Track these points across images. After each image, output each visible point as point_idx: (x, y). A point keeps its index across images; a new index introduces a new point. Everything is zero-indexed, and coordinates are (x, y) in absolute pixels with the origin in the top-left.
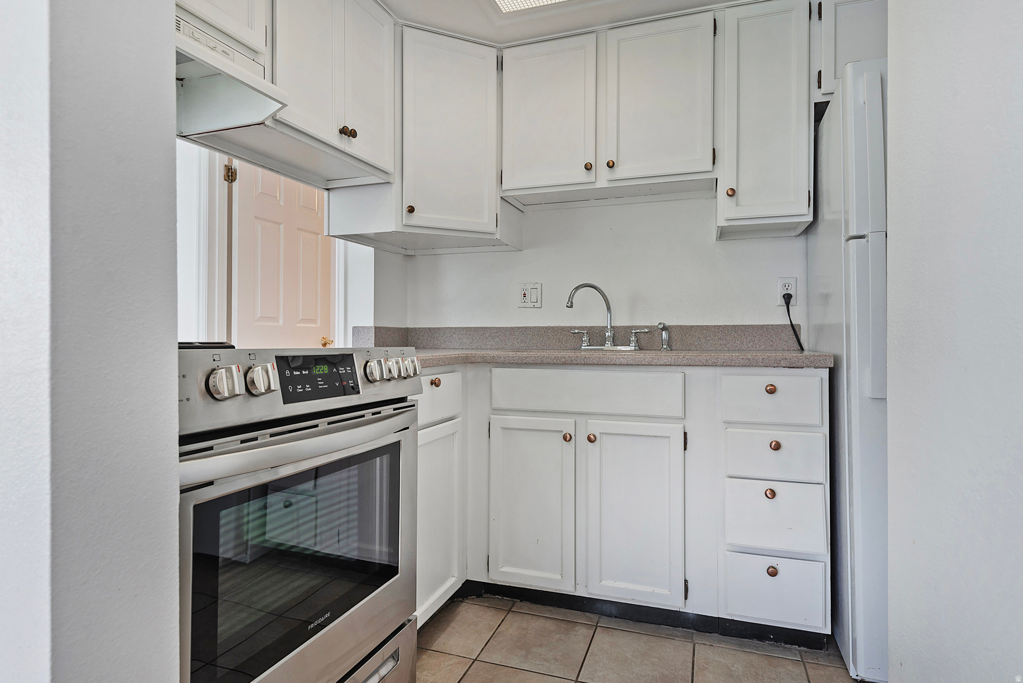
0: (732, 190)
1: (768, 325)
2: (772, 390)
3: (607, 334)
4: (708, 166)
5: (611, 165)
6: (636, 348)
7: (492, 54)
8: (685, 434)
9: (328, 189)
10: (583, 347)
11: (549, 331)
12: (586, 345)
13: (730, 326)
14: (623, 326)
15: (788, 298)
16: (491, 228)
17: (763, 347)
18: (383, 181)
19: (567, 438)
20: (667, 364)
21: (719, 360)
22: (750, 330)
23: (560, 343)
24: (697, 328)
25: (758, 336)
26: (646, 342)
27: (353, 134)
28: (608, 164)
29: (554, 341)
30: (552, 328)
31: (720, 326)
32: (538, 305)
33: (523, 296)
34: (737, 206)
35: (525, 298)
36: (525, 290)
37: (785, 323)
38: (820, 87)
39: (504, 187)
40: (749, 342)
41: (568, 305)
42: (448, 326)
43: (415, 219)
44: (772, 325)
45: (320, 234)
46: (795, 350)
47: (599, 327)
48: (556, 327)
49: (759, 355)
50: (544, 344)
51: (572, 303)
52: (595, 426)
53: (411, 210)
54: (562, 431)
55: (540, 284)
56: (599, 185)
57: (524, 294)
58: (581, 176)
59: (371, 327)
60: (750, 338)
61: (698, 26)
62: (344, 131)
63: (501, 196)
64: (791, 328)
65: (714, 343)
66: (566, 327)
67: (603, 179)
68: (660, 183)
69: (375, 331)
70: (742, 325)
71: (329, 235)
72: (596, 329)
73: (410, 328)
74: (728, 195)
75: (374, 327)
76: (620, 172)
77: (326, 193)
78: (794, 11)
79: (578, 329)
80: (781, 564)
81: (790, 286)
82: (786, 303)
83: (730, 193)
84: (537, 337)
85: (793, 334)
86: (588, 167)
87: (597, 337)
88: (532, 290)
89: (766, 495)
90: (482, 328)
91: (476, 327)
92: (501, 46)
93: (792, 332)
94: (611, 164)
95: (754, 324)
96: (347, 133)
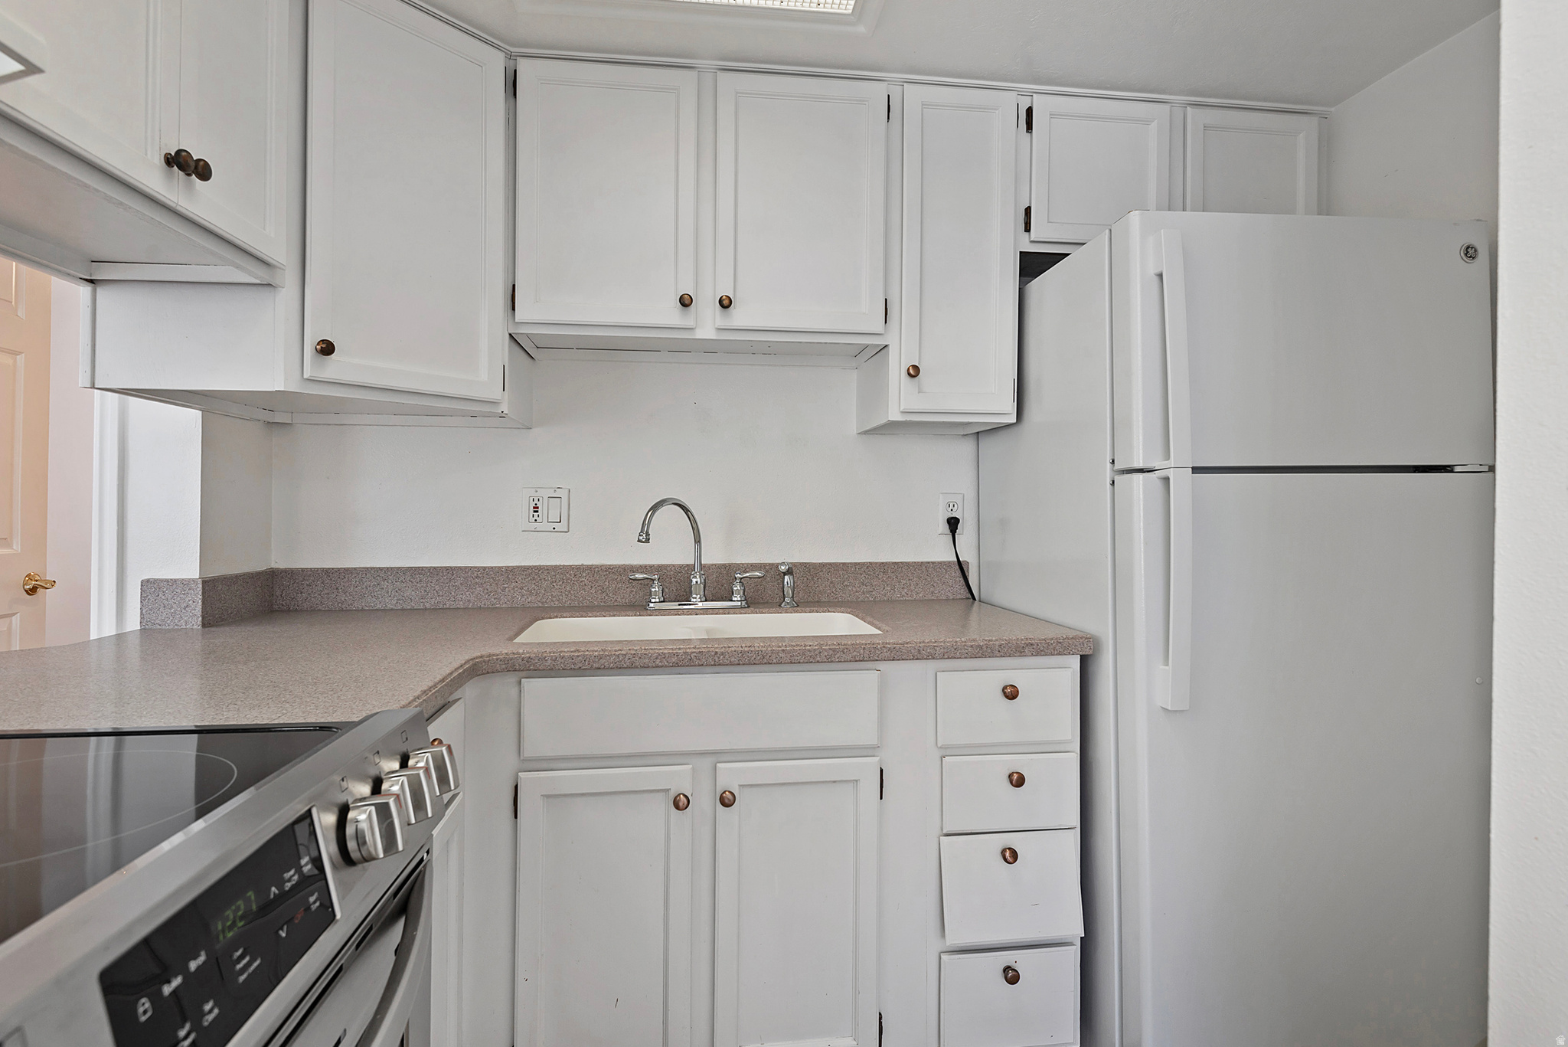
0: (915, 367)
1: (929, 563)
2: (1011, 693)
3: (694, 580)
4: (878, 325)
5: (725, 304)
6: (744, 603)
7: (496, 64)
8: (882, 771)
9: (92, 281)
10: (652, 605)
11: (584, 575)
12: (658, 600)
13: (877, 563)
14: (715, 565)
15: (953, 524)
16: (495, 392)
17: (921, 595)
18: (258, 282)
19: (680, 803)
20: (857, 659)
21: (938, 649)
22: (903, 570)
23: (604, 594)
24: (828, 567)
25: (915, 579)
26: (752, 591)
27: (202, 171)
28: (721, 301)
29: (593, 591)
30: (590, 568)
31: (863, 564)
32: (561, 526)
33: (532, 510)
34: (919, 392)
35: (536, 514)
36: (536, 500)
37: (949, 560)
38: (1028, 229)
39: (520, 315)
40: (903, 588)
41: (641, 538)
42: (368, 566)
43: (334, 368)
44: (933, 563)
45: (21, 353)
46: (962, 599)
47: (673, 565)
48: (597, 567)
49: (994, 639)
50: (573, 597)
51: (648, 534)
52: (730, 776)
53: (327, 349)
54: (668, 790)
55: (567, 491)
56: (700, 334)
57: (534, 508)
58: (673, 315)
59: (193, 580)
60: (905, 582)
61: (864, 101)
62: (180, 162)
63: (510, 332)
64: (958, 567)
65: (854, 589)
66: (615, 567)
67: (707, 324)
68: (801, 342)
69: (203, 588)
70: (893, 563)
71: (93, 387)
72: (668, 569)
73: (278, 569)
74: (909, 374)
75: (200, 581)
76: (739, 317)
77: (85, 290)
78: (997, 112)
79: (642, 573)
80: (1020, 960)
81: (956, 506)
82: (951, 531)
83: (911, 371)
84: (560, 585)
85: (960, 575)
86: (685, 302)
87: (670, 583)
88: (551, 499)
89: (1005, 860)
90: (447, 568)
91: (435, 568)
92: (512, 49)
93: (958, 572)
94: (726, 302)
95: (909, 561)
96: (188, 166)
